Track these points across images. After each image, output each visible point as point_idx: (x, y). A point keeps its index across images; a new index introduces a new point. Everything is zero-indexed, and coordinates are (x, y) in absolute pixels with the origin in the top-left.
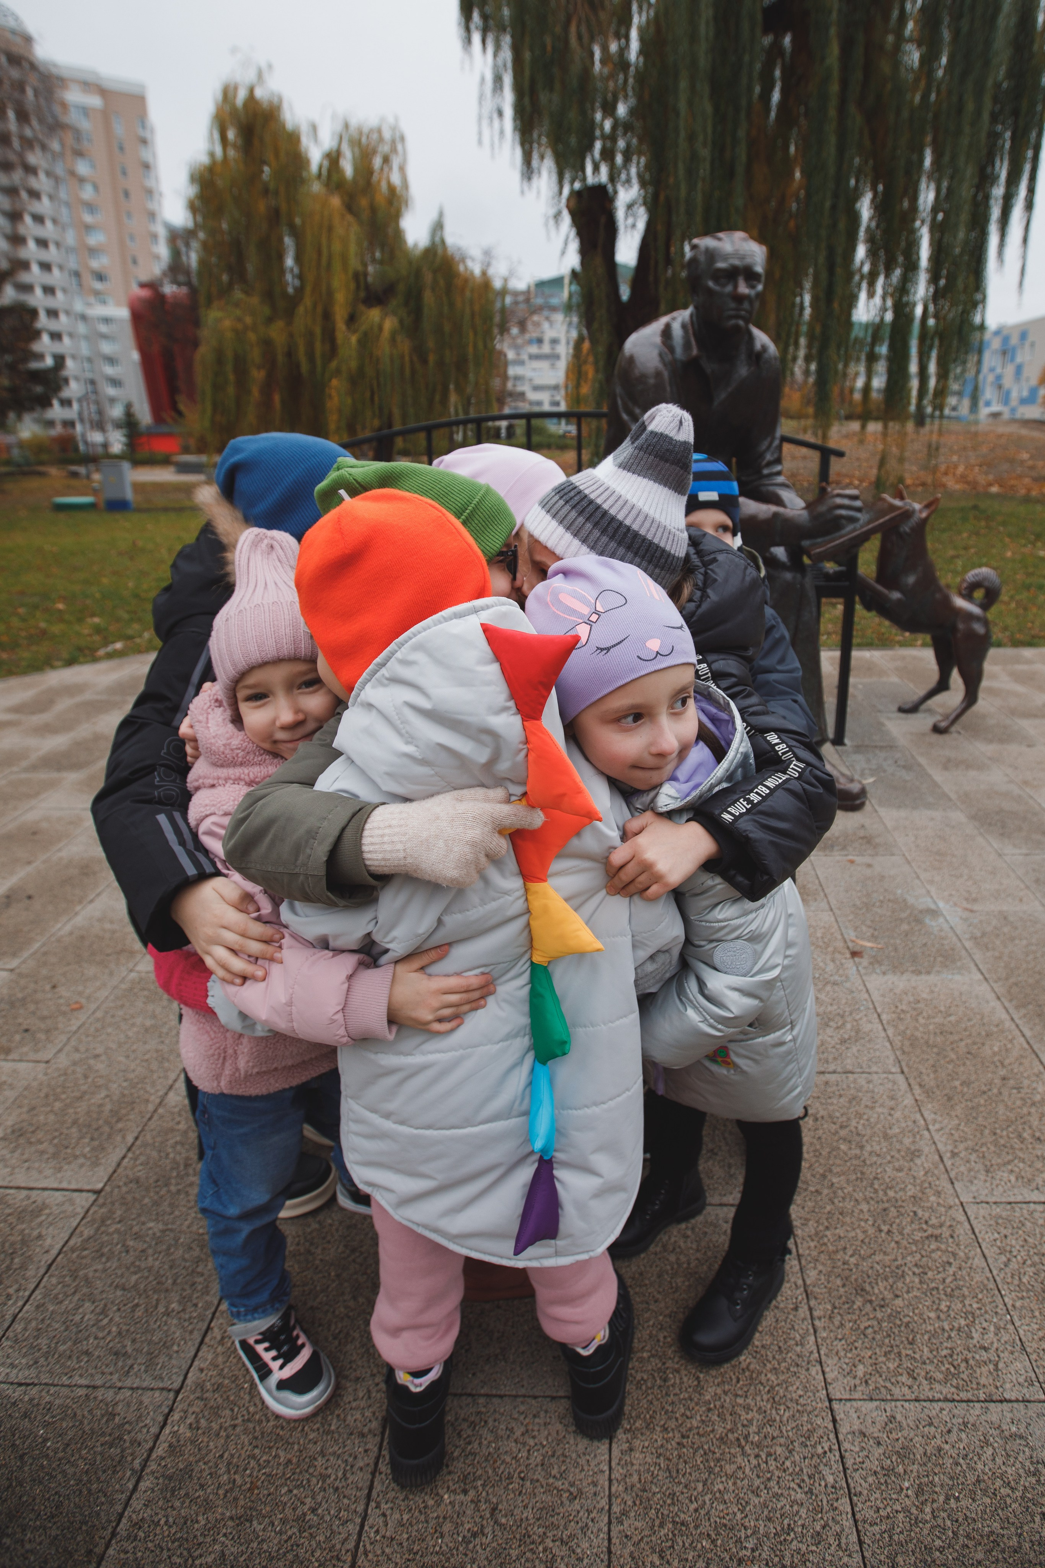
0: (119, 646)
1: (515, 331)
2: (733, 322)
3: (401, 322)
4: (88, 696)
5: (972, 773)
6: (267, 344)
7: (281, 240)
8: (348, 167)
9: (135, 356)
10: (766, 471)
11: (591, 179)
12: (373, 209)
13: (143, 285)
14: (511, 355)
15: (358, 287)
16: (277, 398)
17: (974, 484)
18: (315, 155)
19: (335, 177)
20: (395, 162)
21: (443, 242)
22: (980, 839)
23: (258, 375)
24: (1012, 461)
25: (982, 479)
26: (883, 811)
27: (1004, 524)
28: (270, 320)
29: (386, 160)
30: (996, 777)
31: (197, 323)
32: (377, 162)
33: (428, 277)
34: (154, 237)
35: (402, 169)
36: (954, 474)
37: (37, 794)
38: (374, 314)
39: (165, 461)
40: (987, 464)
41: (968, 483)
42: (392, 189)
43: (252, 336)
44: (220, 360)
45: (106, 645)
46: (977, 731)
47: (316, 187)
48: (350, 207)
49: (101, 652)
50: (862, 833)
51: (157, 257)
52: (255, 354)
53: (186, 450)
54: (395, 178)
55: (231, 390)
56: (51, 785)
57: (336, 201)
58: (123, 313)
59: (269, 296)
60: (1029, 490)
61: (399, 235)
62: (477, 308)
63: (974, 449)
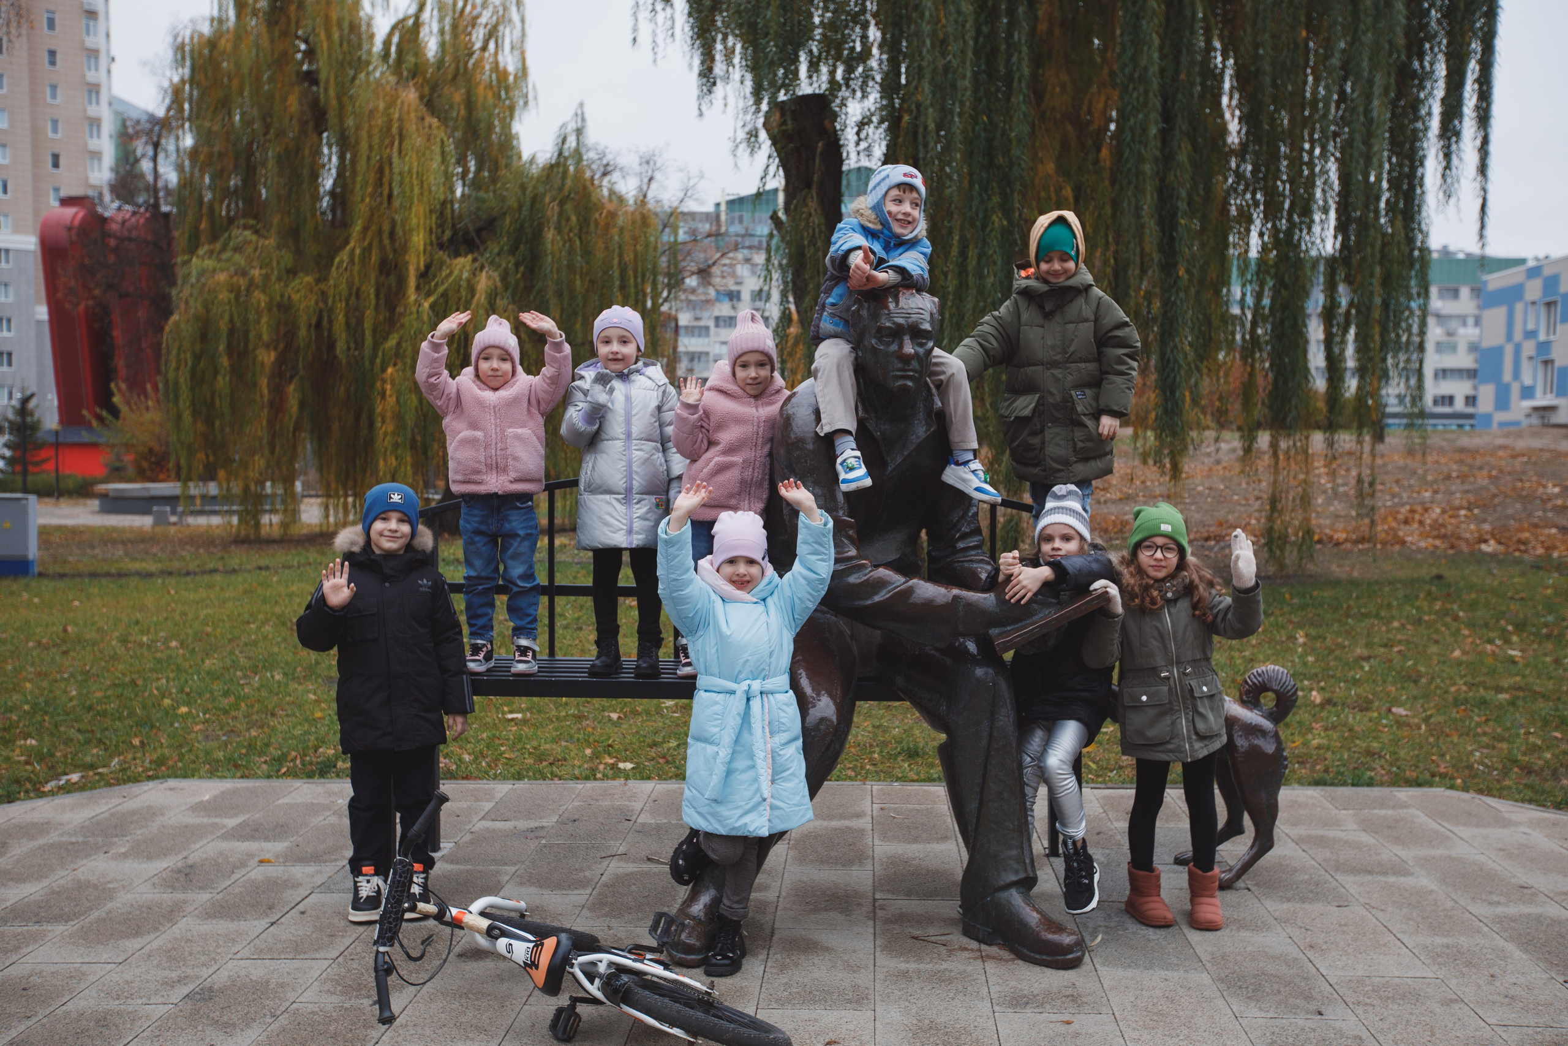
0: (75, 777)
1: (692, 282)
2: (900, 382)
3: (504, 277)
4: (54, 837)
5: (1244, 934)
6: (284, 307)
7: (318, 152)
8: (431, 46)
9: (42, 312)
10: (961, 545)
11: (805, 88)
12: (470, 103)
13: (66, 202)
14: (684, 319)
15: (441, 226)
16: (292, 390)
17: (1452, 539)
18: (382, 26)
19: (411, 59)
20: (508, 36)
21: (578, 154)
22: (1220, 1002)
23: (267, 358)
24: (1527, 499)
25: (1469, 530)
26: (1103, 971)
27: (1472, 606)
28: (292, 272)
29: (493, 33)
30: (1276, 941)
31: (166, 272)
32: (478, 36)
33: (552, 210)
34: (95, 123)
35: (520, 49)
36: (1421, 523)
37: (17, 948)
38: (462, 265)
39: (82, 491)
40: (1482, 504)
41: (1443, 537)
42: (502, 75)
43: (260, 298)
44: (205, 331)
45: (57, 777)
46: (1274, 886)
47: (379, 72)
48: (430, 103)
49: (47, 788)
50: (1069, 992)
51: (96, 155)
52: (264, 328)
53: (117, 473)
54: (509, 61)
55: (222, 382)
56: (34, 938)
57: (410, 95)
58: (29, 242)
59: (293, 235)
60: (1549, 549)
61: (508, 144)
62: (629, 257)
63: (1463, 478)
